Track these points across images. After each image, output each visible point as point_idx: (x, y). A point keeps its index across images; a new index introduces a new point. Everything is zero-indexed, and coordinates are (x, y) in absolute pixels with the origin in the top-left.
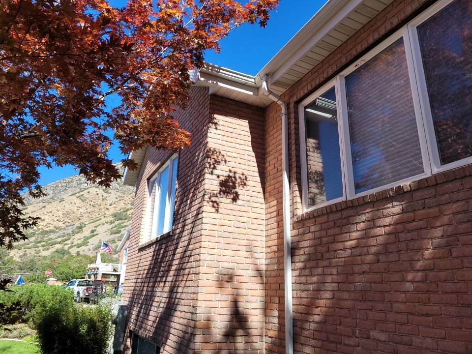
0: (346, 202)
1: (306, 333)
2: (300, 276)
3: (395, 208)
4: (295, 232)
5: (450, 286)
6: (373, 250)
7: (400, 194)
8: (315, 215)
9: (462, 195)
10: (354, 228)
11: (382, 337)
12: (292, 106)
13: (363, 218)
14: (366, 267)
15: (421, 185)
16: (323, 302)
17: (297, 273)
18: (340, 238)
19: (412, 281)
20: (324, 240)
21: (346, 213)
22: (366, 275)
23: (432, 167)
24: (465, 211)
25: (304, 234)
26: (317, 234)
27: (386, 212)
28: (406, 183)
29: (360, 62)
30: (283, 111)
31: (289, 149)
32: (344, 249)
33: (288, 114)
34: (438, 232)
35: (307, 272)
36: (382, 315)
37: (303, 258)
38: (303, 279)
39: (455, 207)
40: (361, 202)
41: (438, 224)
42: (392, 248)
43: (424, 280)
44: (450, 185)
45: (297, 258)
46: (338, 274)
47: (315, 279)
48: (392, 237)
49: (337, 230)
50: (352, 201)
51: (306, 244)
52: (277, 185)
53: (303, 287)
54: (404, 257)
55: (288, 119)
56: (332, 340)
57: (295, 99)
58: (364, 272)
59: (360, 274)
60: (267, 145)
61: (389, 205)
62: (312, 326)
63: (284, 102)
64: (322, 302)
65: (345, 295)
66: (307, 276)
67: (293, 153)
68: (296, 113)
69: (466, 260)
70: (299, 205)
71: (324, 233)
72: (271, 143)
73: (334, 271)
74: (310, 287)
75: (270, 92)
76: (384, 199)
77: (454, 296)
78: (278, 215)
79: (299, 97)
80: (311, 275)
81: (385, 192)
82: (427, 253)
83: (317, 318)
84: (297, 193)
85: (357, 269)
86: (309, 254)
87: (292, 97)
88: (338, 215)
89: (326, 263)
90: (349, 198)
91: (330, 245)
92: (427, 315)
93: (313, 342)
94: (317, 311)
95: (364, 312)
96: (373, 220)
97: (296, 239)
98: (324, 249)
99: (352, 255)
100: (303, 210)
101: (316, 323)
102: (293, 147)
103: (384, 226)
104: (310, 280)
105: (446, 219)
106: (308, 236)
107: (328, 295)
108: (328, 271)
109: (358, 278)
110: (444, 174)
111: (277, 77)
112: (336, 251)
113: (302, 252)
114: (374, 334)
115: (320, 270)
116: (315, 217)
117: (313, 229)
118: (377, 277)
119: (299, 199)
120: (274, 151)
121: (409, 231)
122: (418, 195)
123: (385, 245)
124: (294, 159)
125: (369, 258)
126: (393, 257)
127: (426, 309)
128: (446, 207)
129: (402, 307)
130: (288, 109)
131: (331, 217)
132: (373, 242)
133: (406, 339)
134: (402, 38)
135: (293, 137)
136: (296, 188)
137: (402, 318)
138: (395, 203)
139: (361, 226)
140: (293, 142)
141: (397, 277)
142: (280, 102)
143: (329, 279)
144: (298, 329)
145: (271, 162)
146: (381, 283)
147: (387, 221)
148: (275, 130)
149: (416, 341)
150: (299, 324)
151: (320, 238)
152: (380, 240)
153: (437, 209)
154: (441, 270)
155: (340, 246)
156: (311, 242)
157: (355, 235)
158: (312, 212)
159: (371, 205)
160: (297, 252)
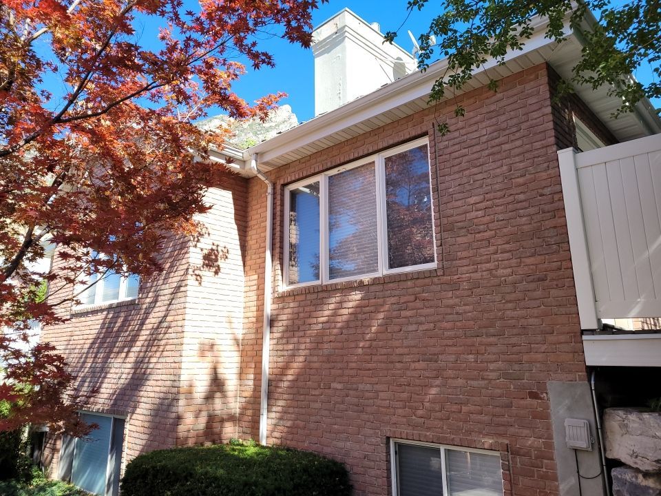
0: (321, 286)
1: (280, 390)
2: (277, 344)
3: (356, 296)
4: (276, 306)
5: (384, 351)
6: (339, 325)
7: (361, 286)
8: (295, 293)
9: (397, 292)
10: (326, 307)
11: (339, 386)
12: (278, 187)
13: (333, 300)
14: (332, 338)
15: (375, 282)
16: (297, 364)
17: (275, 341)
18: (314, 314)
19: (363, 348)
20: (302, 315)
21: (321, 295)
22: (332, 344)
23: (383, 270)
24: (398, 303)
25: (283, 308)
26: (296, 310)
27: (350, 297)
28: (366, 278)
29: (342, 169)
30: (270, 190)
31: (273, 229)
32: (317, 323)
33: (274, 194)
34: (381, 316)
35: (284, 341)
36: (340, 371)
37: (281, 329)
38: (280, 347)
39: (393, 300)
40: (334, 288)
41: (382, 310)
42: (352, 324)
43: (370, 347)
44: (391, 285)
45: (275, 329)
46: (311, 342)
47: (291, 347)
48: (353, 316)
49: (313, 308)
50: (326, 286)
51: (284, 317)
52: (259, 261)
53: (279, 353)
54: (359, 331)
55: (274, 199)
56: (301, 393)
57: (282, 182)
58: (330, 342)
59: (327, 342)
60: (250, 218)
61: (353, 293)
62: (286, 384)
63: (271, 182)
64: (295, 365)
65: (315, 359)
66: (284, 344)
67: (278, 234)
68: (282, 195)
69: (394, 334)
70: (280, 283)
71: (301, 309)
72: (254, 217)
73: (308, 340)
74: (285, 353)
75: (259, 171)
76: (350, 288)
77: (386, 356)
78: (258, 289)
79: (286, 182)
80: (287, 343)
81: (351, 282)
82: (374, 329)
83: (290, 378)
84: (279, 272)
85: (325, 339)
86: (287, 326)
87: (278, 178)
88: (314, 296)
89: (301, 334)
90: (324, 284)
91: (306, 319)
92: (369, 370)
93: (285, 396)
94: (291, 372)
95: (328, 370)
96: (341, 303)
97: (275, 312)
98: (300, 322)
99: (323, 329)
100: (283, 288)
101: (289, 381)
102: (278, 229)
103: (348, 308)
104: (286, 347)
105: (386, 307)
106: (286, 311)
107: (301, 359)
108: (302, 340)
109: (326, 346)
110: (390, 276)
111: (267, 158)
112: (310, 324)
113: (280, 324)
114: (334, 385)
115: (296, 339)
116: (294, 295)
117: (292, 305)
118: (340, 345)
119: (280, 277)
120: (256, 227)
121: (365, 313)
122: (373, 288)
123: (348, 322)
124: (278, 240)
125: (335, 331)
126: (352, 331)
127: (370, 366)
128: (388, 299)
129: (353, 365)
130: (274, 189)
131: (309, 297)
132: (339, 319)
133: (355, 386)
134: (374, 162)
135: (278, 218)
136: (278, 267)
137: (353, 372)
138: (357, 292)
139: (332, 306)
140: (278, 223)
141: (353, 345)
142: (267, 182)
143: (303, 346)
144: (272, 388)
145: (254, 237)
146: (342, 349)
147: (351, 304)
148: (258, 206)
149: (361, 386)
150: (274, 383)
151: (298, 313)
152: (345, 318)
153: (382, 300)
154: (380, 340)
155: (314, 320)
156: (290, 316)
157: (327, 313)
158: (293, 291)
159: (340, 291)
160: (276, 324)
